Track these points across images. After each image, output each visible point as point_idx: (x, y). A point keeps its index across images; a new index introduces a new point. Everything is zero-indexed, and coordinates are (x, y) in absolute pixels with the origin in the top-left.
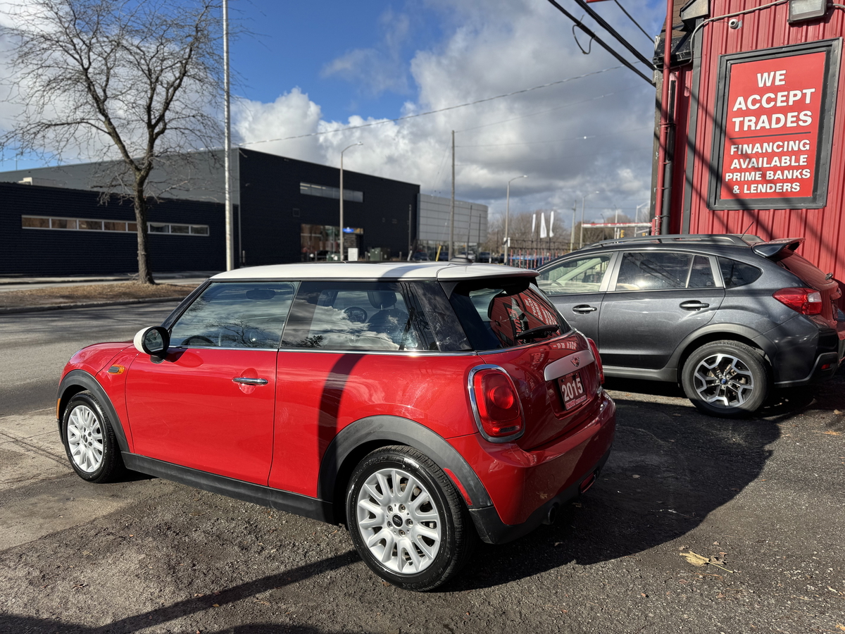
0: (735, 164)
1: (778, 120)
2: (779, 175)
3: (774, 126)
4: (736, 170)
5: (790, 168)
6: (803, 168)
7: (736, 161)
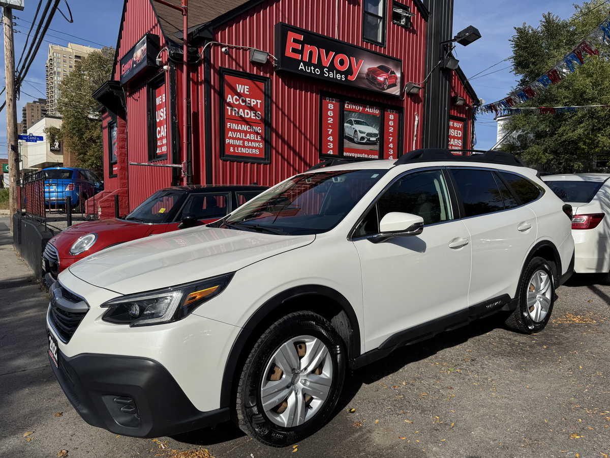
0: (230, 134)
1: (248, 114)
2: (250, 144)
3: (246, 116)
4: (230, 138)
5: (254, 141)
6: (259, 142)
7: (230, 132)
